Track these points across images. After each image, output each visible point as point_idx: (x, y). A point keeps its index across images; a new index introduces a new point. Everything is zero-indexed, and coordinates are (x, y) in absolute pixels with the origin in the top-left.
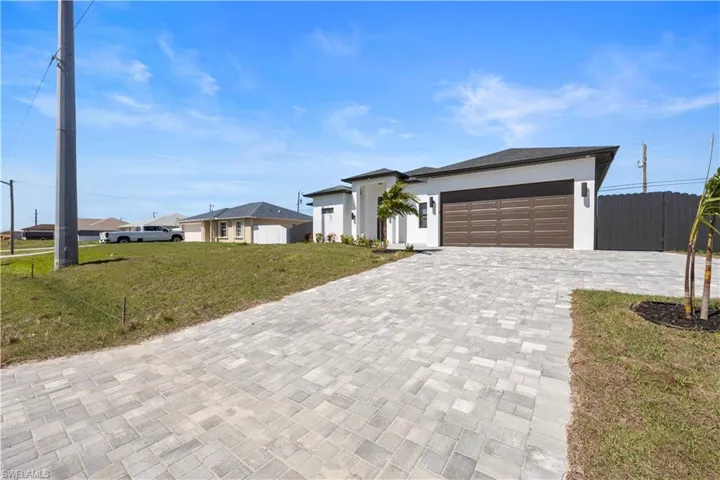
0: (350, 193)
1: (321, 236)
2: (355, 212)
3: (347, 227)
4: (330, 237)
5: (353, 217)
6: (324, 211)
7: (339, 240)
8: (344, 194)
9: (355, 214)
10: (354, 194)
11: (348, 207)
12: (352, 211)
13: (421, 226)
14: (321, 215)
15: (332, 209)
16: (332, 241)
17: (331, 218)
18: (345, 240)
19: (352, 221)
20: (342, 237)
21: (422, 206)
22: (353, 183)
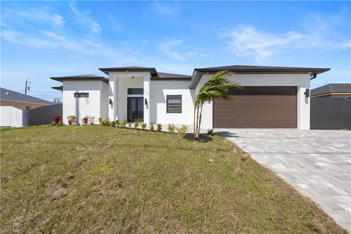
0: (107, 82)
1: (73, 120)
2: (112, 98)
3: (104, 110)
4: (86, 120)
5: (111, 102)
6: (78, 95)
7: (97, 122)
8: (101, 82)
9: (113, 100)
10: (112, 84)
11: (106, 93)
12: (110, 97)
13: (168, 112)
14: (74, 99)
15: (88, 94)
16: (89, 123)
17: (87, 102)
18: (103, 123)
19: (110, 106)
20: (100, 120)
21: (169, 97)
22: (110, 73)
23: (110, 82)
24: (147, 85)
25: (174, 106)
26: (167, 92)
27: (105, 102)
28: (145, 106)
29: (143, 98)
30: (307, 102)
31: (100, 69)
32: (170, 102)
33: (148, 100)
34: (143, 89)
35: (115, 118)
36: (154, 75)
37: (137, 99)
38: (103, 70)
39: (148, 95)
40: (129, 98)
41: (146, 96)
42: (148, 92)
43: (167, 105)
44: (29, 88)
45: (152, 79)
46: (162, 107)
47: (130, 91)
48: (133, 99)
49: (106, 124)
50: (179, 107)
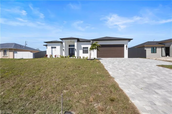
0: (62, 43)
1: (51, 56)
3: (61, 53)
4: (55, 56)
5: (64, 50)
6: (52, 48)
7: (59, 57)
8: (60, 43)
9: (64, 49)
10: (64, 44)
11: (62, 47)
12: (63, 48)
13: (83, 53)
14: (51, 49)
15: (56, 47)
16: (57, 57)
17: (55, 50)
18: (61, 57)
19: (63, 51)
20: (60, 56)
21: (84, 48)
22: (63, 40)
23: (63, 43)
24: (76, 44)
25: (85, 51)
26: (83, 46)
27: (62, 50)
28: (75, 51)
29: (74, 48)
30: (127, 49)
31: (60, 39)
32: (84, 49)
33: (76, 49)
34: (74, 45)
35: (65, 55)
36: (78, 40)
37: (72, 48)
38: (61, 39)
39: (76, 47)
40: (69, 48)
41: (76, 48)
42: (76, 46)
43: (83, 50)
44: (27, 44)
45: (77, 42)
46: (81, 51)
47: (70, 46)
48: (70, 49)
49: (62, 57)
50: (87, 51)
